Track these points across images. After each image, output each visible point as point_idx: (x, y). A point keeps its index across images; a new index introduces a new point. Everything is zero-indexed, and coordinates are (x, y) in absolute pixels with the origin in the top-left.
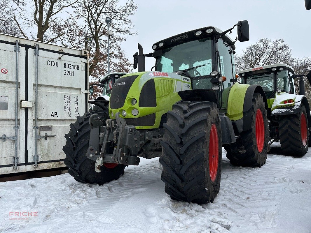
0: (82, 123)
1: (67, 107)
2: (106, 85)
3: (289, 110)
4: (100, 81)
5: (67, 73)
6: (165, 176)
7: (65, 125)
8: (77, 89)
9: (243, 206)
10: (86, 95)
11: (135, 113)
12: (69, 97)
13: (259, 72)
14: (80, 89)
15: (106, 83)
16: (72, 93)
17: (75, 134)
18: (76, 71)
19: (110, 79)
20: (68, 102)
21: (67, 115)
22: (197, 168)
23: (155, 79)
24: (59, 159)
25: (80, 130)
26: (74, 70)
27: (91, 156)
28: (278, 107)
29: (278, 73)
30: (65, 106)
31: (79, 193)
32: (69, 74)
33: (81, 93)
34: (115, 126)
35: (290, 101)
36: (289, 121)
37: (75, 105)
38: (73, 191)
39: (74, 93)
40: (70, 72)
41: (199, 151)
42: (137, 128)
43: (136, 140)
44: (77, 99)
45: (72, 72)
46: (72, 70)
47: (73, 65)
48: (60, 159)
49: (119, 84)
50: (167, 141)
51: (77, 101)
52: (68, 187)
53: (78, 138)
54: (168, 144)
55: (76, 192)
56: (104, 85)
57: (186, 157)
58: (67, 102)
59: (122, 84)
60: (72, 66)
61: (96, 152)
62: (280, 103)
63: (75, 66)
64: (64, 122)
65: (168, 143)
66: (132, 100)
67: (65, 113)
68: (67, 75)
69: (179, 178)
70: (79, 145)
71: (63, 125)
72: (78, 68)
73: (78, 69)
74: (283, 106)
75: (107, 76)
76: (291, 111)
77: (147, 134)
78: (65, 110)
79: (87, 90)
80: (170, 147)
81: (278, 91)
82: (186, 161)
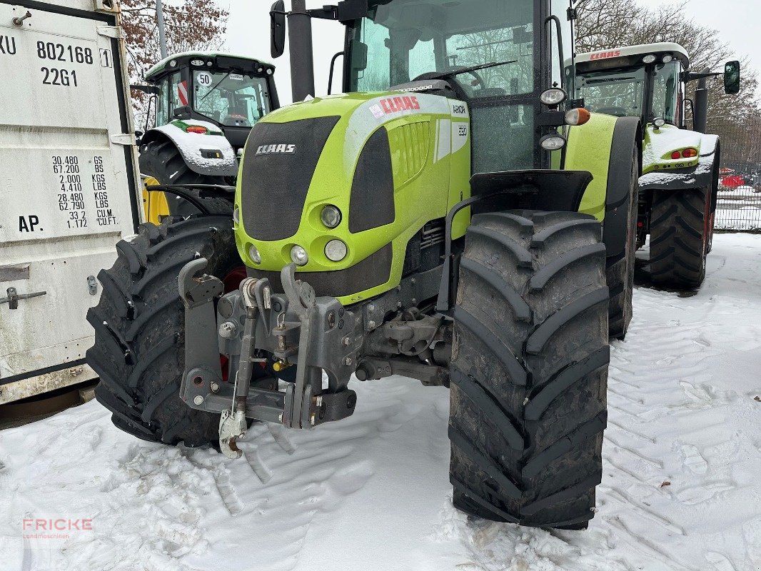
0: (143, 269)
1: (69, 194)
2: (165, 88)
3: (683, 176)
4: (145, 76)
5: (52, 76)
6: (463, 473)
7: (71, 255)
8: (94, 132)
9: (669, 522)
10: (128, 149)
11: (336, 252)
12: (72, 160)
13: (607, 65)
14: (105, 132)
15: (166, 82)
16: (78, 148)
17: (124, 312)
18: (82, 69)
19: (176, 71)
20: (71, 179)
21: (73, 223)
22: (576, 459)
23: (389, 128)
24: (67, 361)
25: (136, 298)
26: (75, 66)
27: (199, 400)
28: (656, 169)
29: (656, 68)
30: (62, 192)
31: (164, 493)
32: (59, 81)
33: (108, 145)
34: (273, 302)
35: (687, 152)
36: (680, 207)
37: (96, 188)
38: (141, 486)
39: (87, 148)
40: (64, 72)
41: (587, 407)
42: (346, 300)
43: (346, 343)
44: (99, 167)
45: (70, 73)
46: (68, 65)
47: (70, 48)
48: (70, 360)
49: (273, 149)
50: (474, 369)
51: (100, 173)
52: (122, 470)
53: (135, 326)
54: (480, 384)
55: (153, 490)
56: (159, 87)
57: (543, 428)
58: (65, 179)
59: (282, 148)
60: (67, 52)
61: (215, 387)
62: (663, 158)
63: (79, 50)
64: (66, 243)
65: (479, 376)
66: (327, 212)
67: (66, 215)
68: (54, 83)
69: (517, 485)
70: (142, 348)
71: (66, 255)
72: (89, 58)
73: (89, 61)
74: (669, 166)
75: (168, 63)
76: (689, 179)
77: (371, 312)
78: (65, 206)
79: (127, 133)
80: (487, 392)
81: (656, 124)
82: (543, 437)
